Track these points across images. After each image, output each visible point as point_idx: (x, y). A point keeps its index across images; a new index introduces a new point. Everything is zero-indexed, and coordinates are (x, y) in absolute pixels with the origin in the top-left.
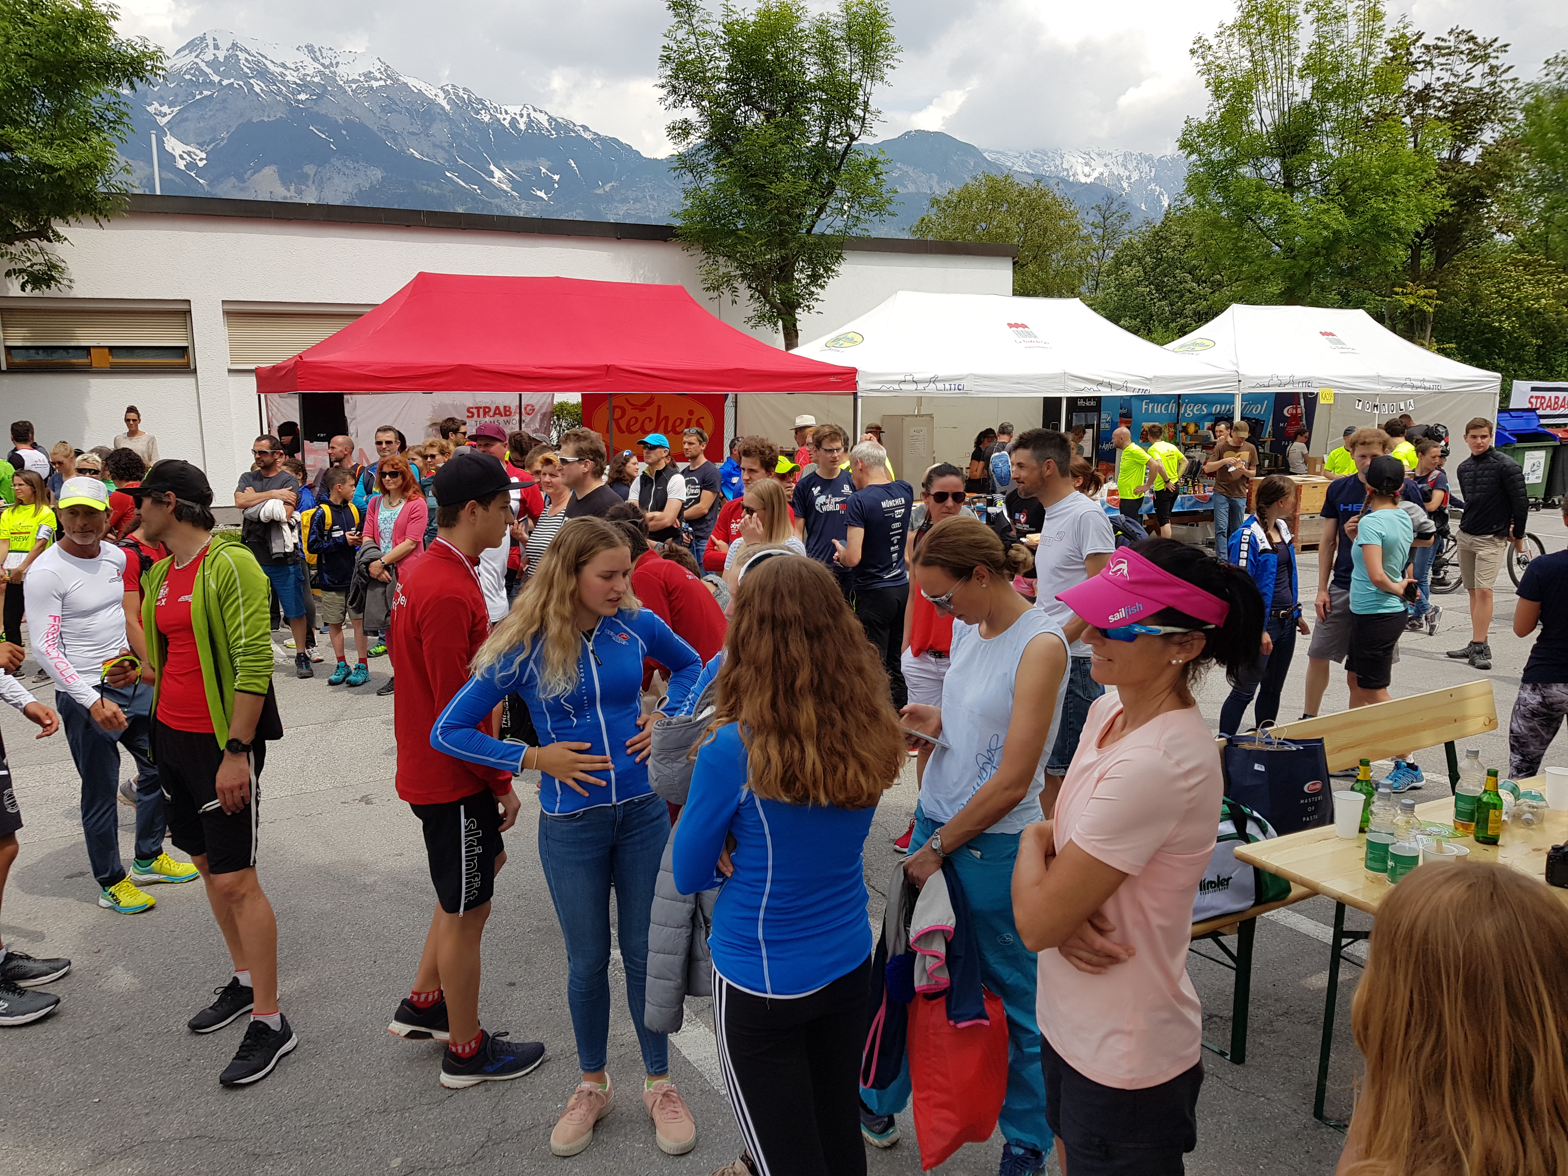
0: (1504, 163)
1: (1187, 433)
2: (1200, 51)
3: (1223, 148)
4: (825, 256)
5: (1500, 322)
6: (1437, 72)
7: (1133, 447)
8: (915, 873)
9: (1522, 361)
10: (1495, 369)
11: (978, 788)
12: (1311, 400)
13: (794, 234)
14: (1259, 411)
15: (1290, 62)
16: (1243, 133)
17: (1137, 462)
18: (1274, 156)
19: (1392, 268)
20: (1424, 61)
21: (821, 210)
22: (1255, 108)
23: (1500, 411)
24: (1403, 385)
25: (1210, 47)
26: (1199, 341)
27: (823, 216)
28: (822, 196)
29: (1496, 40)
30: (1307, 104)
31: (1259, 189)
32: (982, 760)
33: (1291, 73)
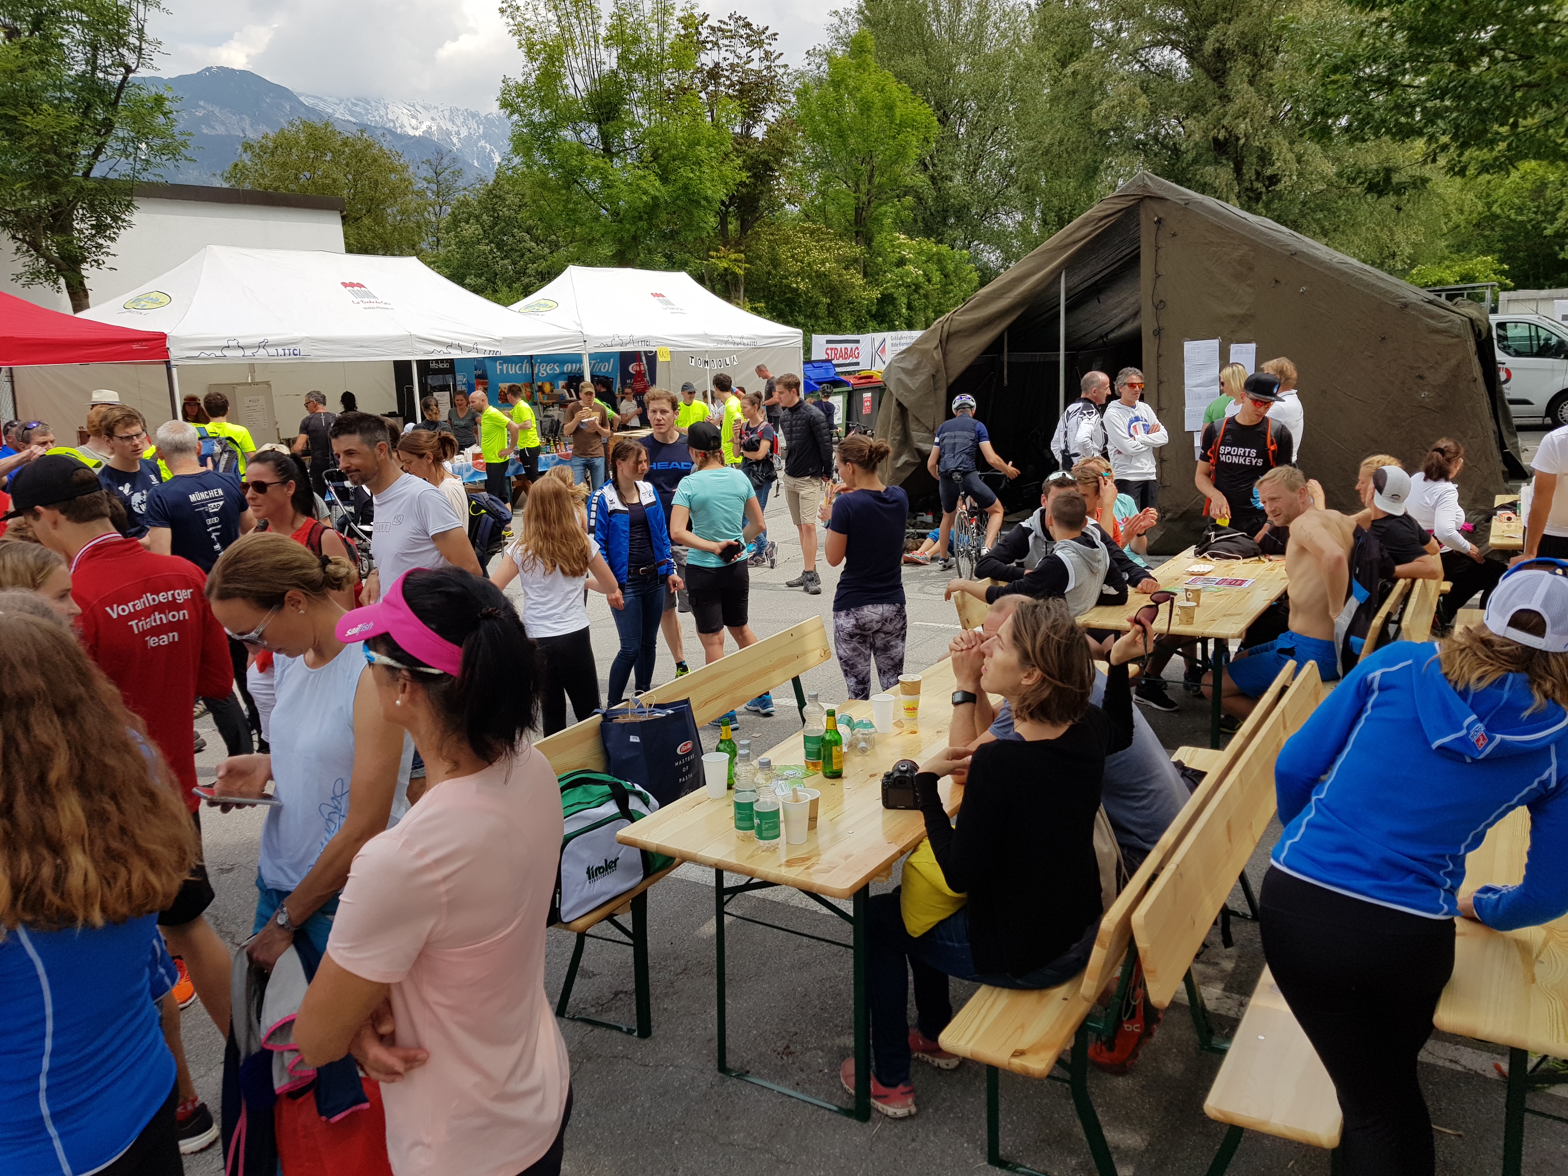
0: (785, 140)
1: (543, 393)
2: (509, 10)
3: (542, 110)
4: (112, 203)
5: (797, 283)
6: (723, 53)
7: (491, 410)
8: (261, 958)
9: (817, 318)
10: (797, 325)
11: (326, 843)
12: (652, 358)
13: (66, 176)
14: (607, 369)
15: (594, 31)
16: (559, 97)
17: (497, 425)
18: (590, 121)
19: (704, 234)
20: (712, 41)
21: (98, 150)
22: (568, 73)
23: (805, 363)
24: (726, 342)
25: (518, 8)
26: (543, 302)
27: (101, 158)
28: (98, 134)
29: (767, 28)
30: (614, 73)
31: (581, 153)
32: (326, 810)
33: (596, 42)
